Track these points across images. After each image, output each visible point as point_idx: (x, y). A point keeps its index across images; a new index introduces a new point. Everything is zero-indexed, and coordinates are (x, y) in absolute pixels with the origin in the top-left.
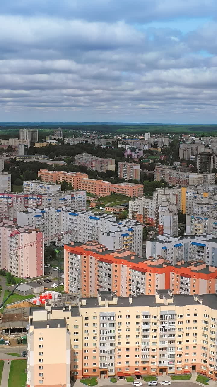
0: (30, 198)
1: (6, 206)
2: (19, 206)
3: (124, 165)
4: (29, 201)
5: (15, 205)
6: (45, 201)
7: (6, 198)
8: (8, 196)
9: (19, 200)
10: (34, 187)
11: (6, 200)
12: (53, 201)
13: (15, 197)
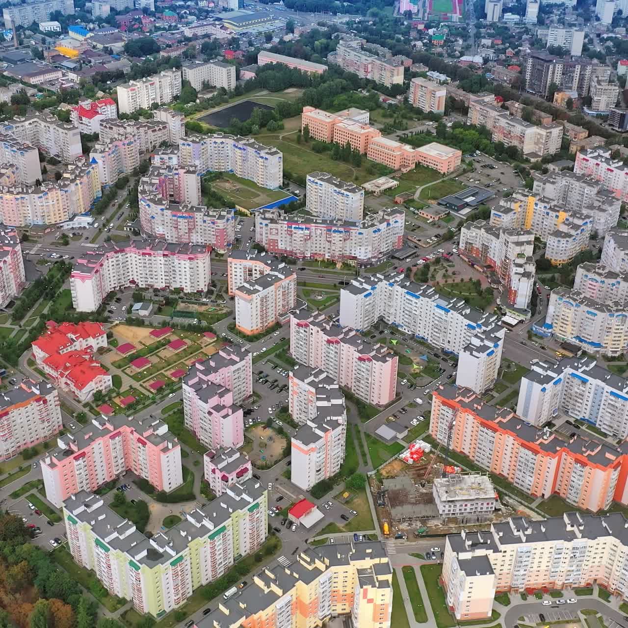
0: (335, 231)
1: (302, 239)
2: (318, 238)
3: (422, 86)
4: (334, 235)
5: (314, 238)
6: (353, 234)
7: (302, 229)
8: (304, 227)
9: (319, 232)
10: (323, 188)
11: (302, 232)
12: (364, 235)
13: (314, 228)
